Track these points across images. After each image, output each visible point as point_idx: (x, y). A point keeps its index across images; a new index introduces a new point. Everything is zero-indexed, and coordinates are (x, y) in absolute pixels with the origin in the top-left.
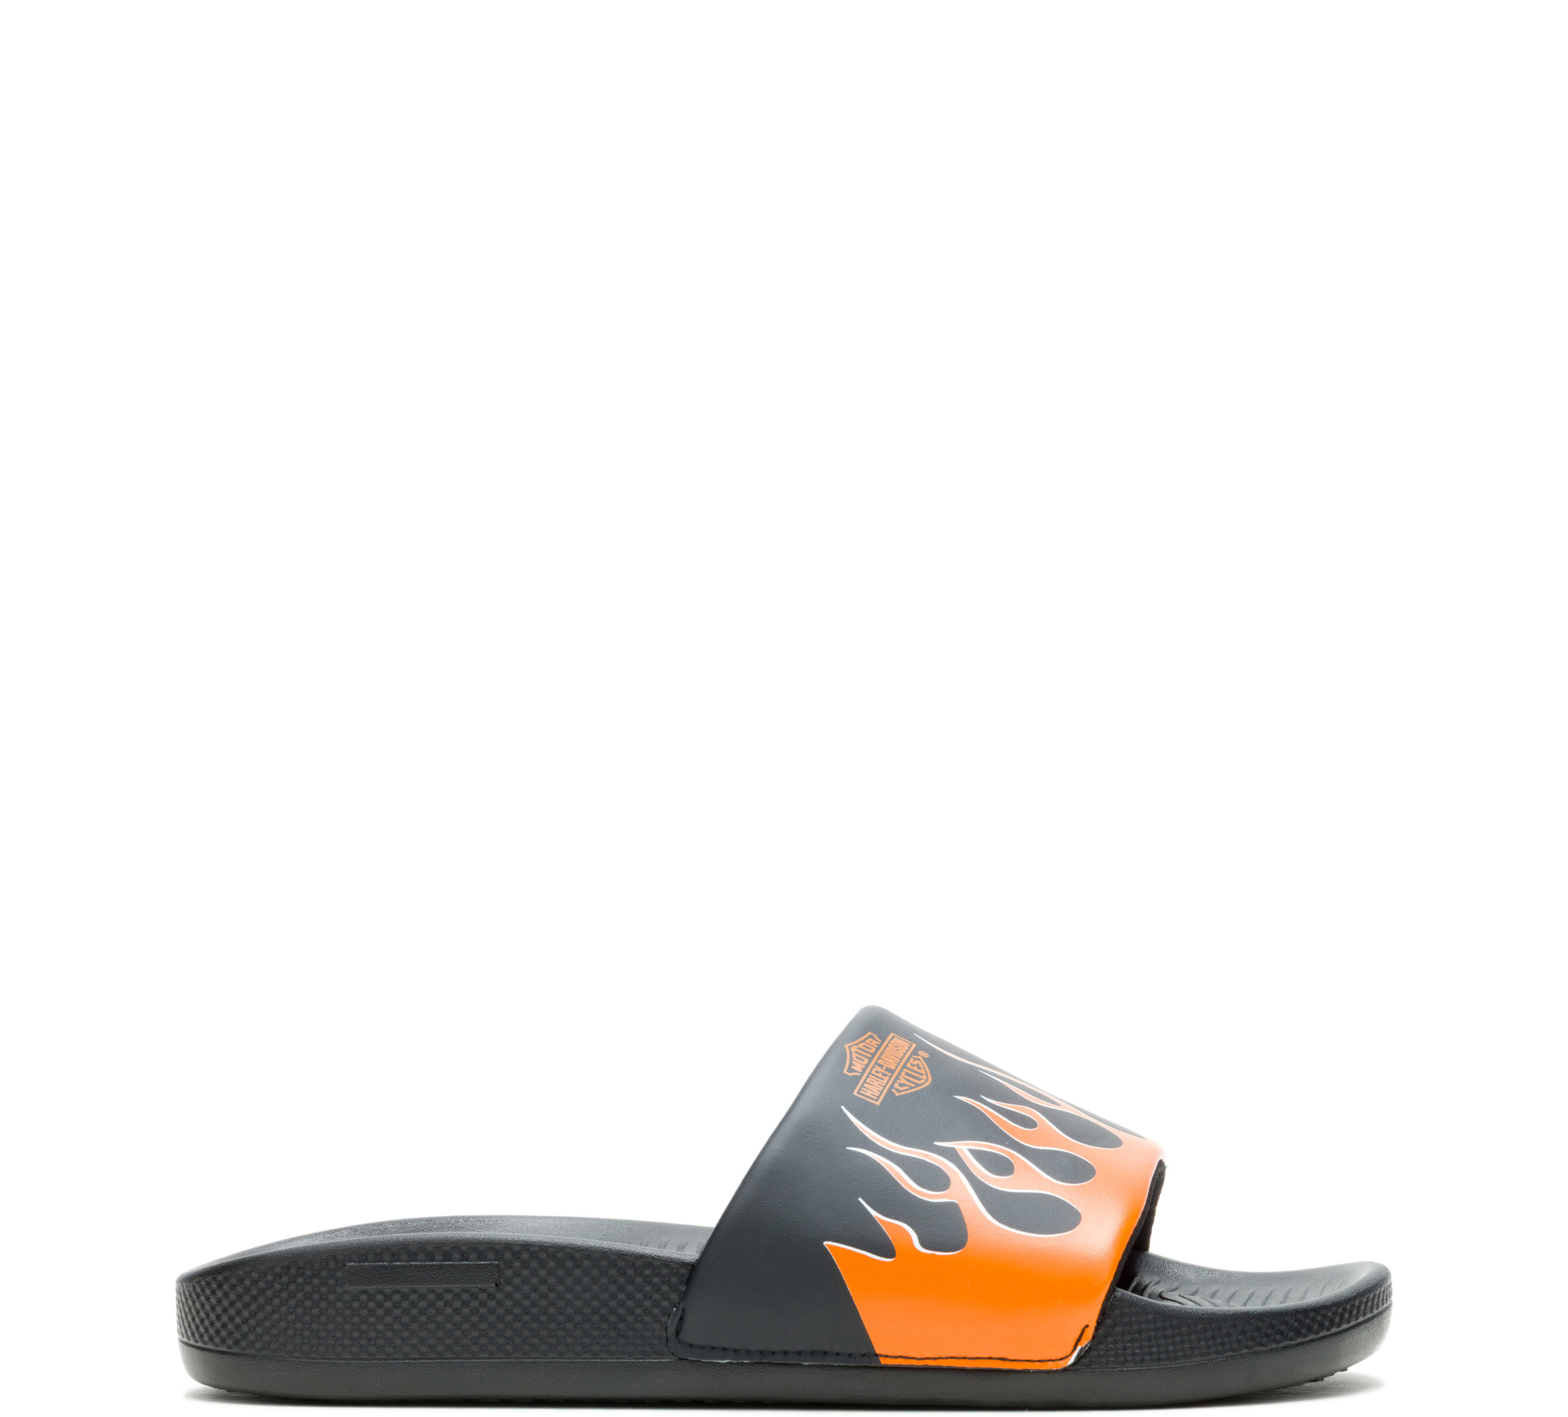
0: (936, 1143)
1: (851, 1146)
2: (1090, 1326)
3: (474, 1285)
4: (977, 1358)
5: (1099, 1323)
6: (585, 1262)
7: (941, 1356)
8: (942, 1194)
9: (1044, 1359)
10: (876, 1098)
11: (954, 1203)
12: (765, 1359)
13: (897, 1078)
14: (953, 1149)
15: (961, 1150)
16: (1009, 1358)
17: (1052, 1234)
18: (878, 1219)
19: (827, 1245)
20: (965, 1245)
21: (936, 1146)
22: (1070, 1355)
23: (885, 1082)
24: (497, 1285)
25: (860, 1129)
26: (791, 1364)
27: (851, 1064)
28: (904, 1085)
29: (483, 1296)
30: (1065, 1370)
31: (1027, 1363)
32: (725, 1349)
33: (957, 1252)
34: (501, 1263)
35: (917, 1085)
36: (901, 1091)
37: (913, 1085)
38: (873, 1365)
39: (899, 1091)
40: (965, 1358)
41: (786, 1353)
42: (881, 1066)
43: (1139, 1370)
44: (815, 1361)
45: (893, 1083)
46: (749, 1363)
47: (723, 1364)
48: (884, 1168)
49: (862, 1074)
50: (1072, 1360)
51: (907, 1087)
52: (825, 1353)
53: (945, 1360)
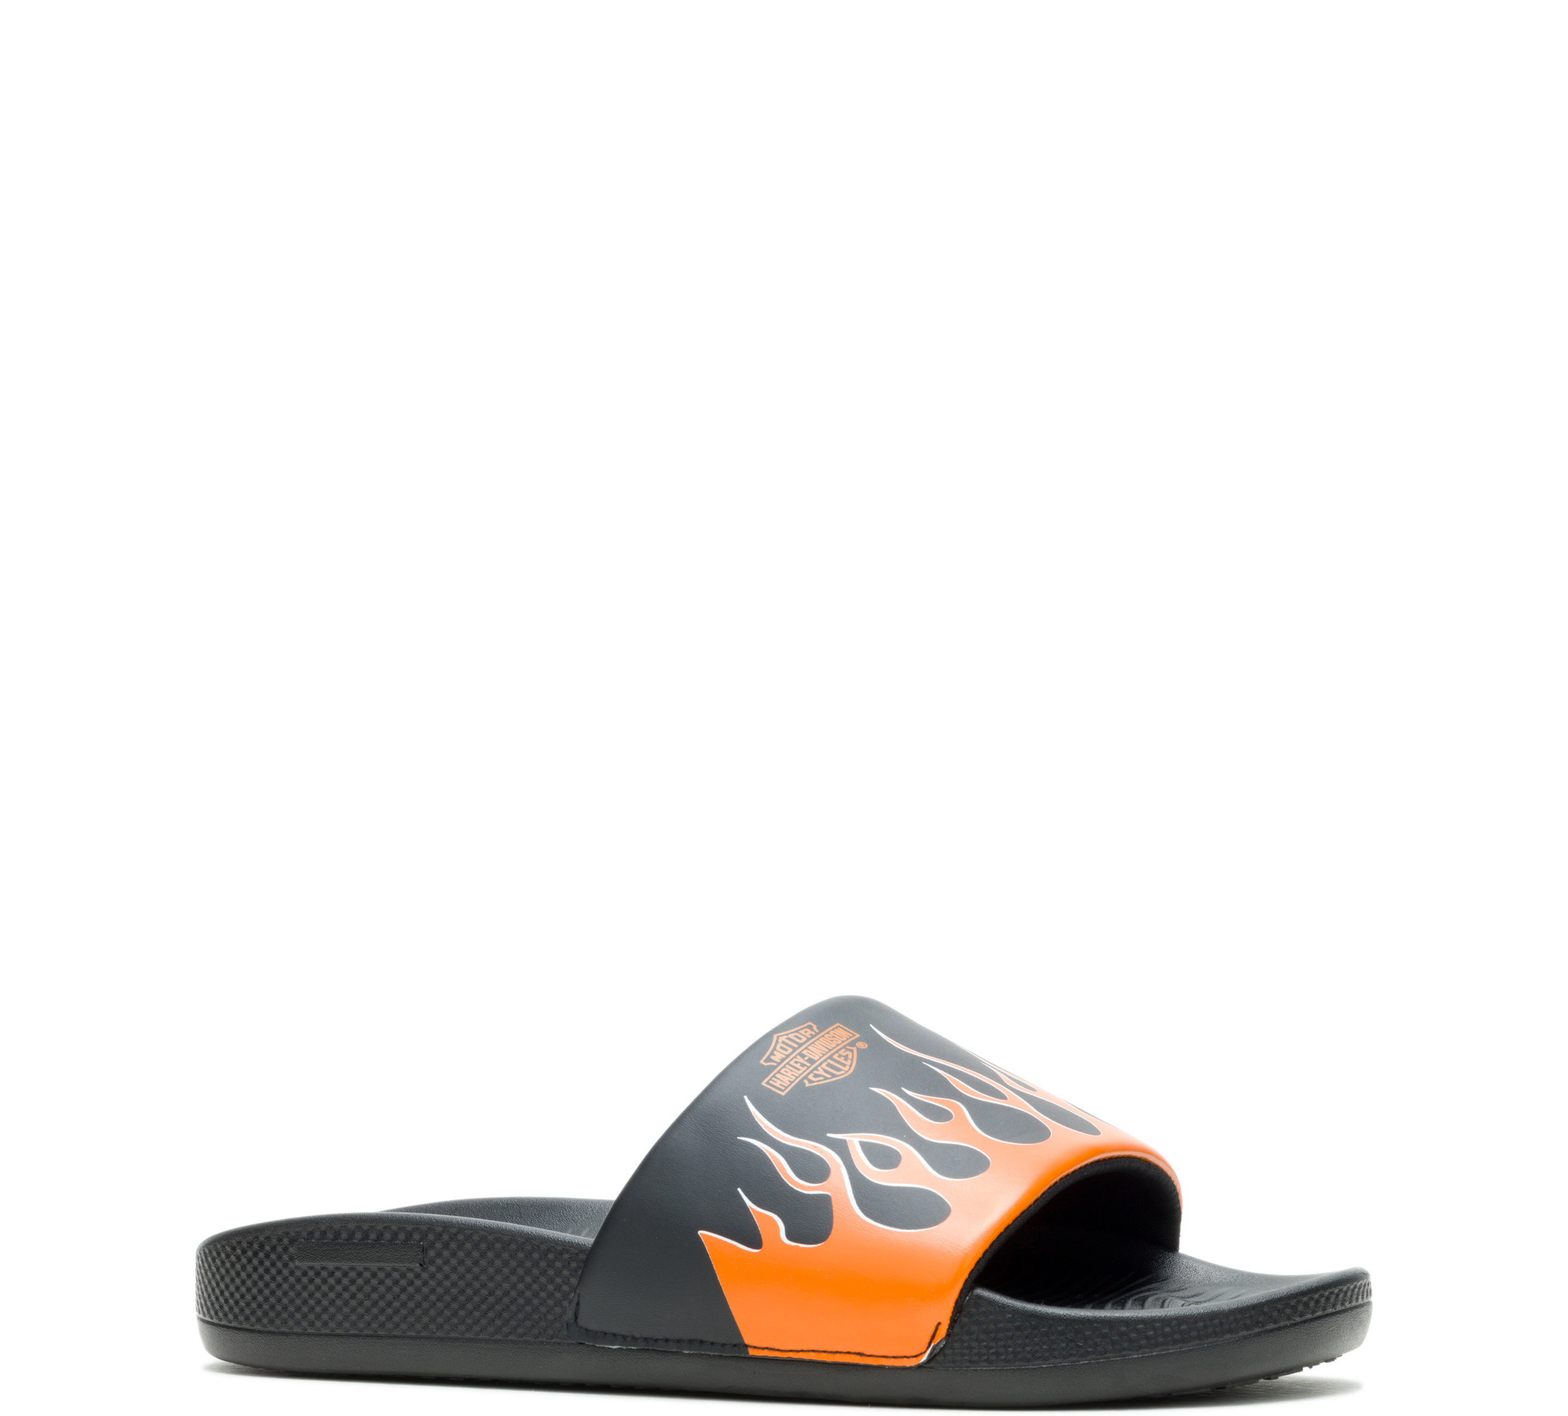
0: (828, 1135)
1: (743, 1136)
2: (942, 1323)
3: (402, 1265)
4: (837, 1352)
5: (953, 1321)
6: (496, 1244)
7: (804, 1349)
8: (817, 1187)
9: (899, 1355)
10: (783, 1088)
11: (827, 1195)
12: (651, 1345)
13: (816, 1069)
14: (844, 1141)
15: (852, 1141)
16: (865, 1353)
17: (914, 1229)
18: (752, 1209)
19: (701, 1234)
20: (827, 1238)
21: (829, 1137)
22: (925, 1352)
23: (800, 1072)
24: (421, 1265)
25: (756, 1119)
26: (672, 1352)
27: (772, 1053)
28: (820, 1076)
29: (410, 1276)
30: (920, 1367)
31: (883, 1358)
32: (614, 1335)
33: (819, 1245)
34: (426, 1243)
35: (834, 1076)
36: (814, 1082)
37: (829, 1076)
38: (743, 1355)
39: (810, 1081)
40: (825, 1352)
41: (667, 1340)
42: (803, 1056)
43: (993, 1370)
44: (692, 1350)
45: (809, 1074)
46: (637, 1350)
47: (615, 1349)
48: (769, 1159)
49: (779, 1064)
50: (924, 1358)
51: (822, 1078)
52: (702, 1342)
53: (807, 1353)
